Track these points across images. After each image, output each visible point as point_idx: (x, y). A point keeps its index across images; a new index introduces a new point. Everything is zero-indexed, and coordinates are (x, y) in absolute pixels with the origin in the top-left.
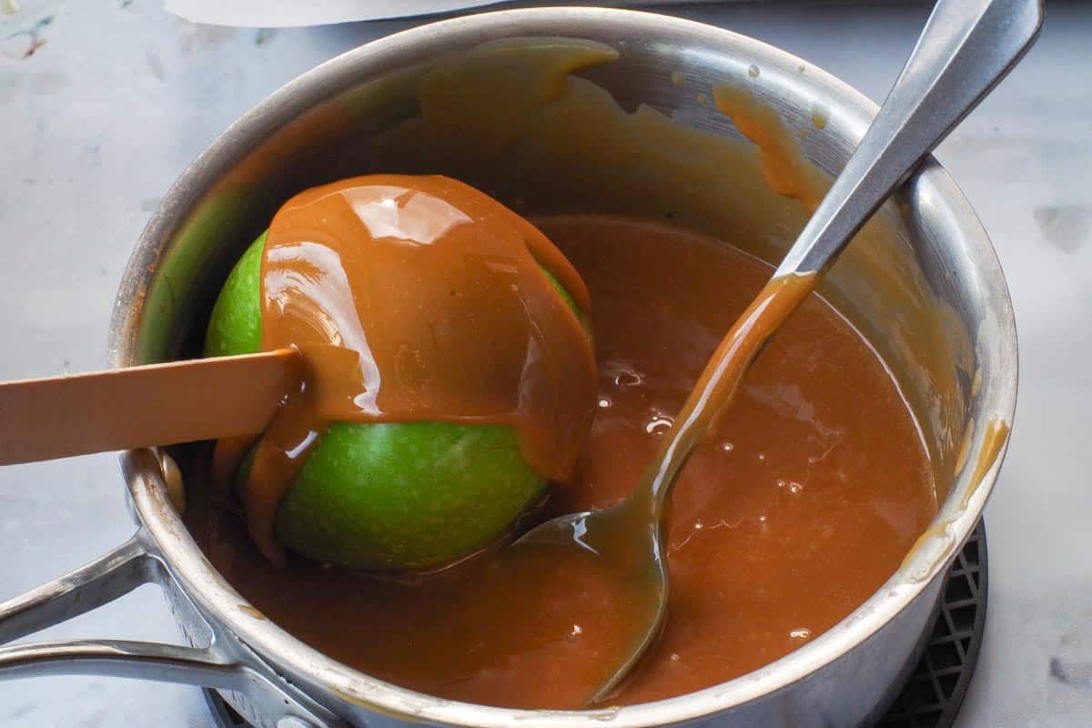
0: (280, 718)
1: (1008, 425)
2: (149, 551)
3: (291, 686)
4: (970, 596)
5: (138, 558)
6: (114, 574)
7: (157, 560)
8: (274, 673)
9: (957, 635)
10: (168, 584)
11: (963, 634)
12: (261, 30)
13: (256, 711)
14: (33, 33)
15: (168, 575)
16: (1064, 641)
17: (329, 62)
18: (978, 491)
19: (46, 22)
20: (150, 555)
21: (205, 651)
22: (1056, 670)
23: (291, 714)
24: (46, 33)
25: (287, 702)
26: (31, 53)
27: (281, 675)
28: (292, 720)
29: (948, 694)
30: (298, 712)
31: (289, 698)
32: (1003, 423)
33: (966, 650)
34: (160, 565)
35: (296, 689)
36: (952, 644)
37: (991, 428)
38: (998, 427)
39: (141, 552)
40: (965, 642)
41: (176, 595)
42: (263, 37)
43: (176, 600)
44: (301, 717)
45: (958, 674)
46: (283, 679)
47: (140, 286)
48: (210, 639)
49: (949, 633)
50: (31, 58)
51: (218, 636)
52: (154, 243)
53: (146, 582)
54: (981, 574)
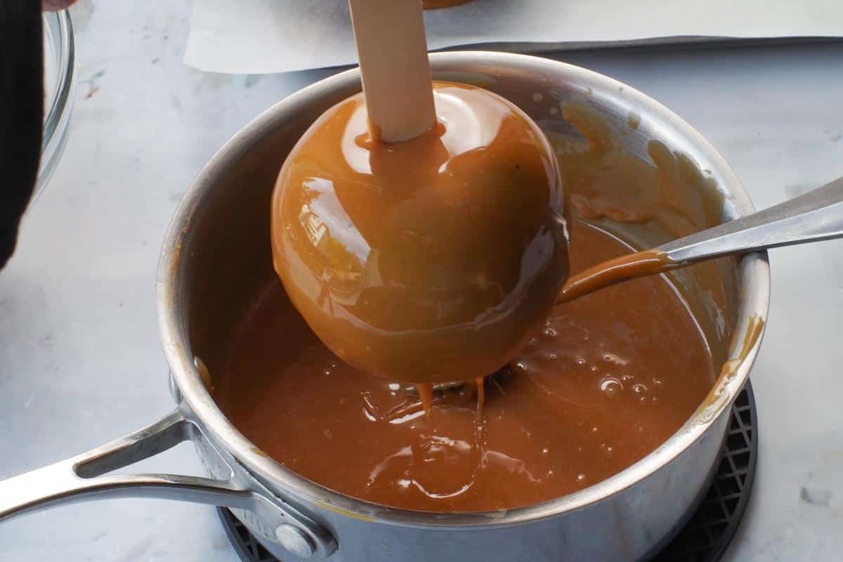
0: (278, 526)
1: (764, 320)
2: (187, 418)
3: (285, 504)
4: (746, 446)
5: (180, 423)
6: (164, 433)
7: (193, 424)
8: (273, 496)
9: (737, 473)
10: (200, 440)
11: (742, 472)
12: (249, 75)
13: (261, 524)
14: (91, 82)
15: (201, 433)
16: (810, 475)
17: (301, 91)
18: (745, 363)
19: (100, 74)
20: (188, 421)
21: (227, 482)
22: (805, 495)
23: (286, 523)
24: (100, 82)
25: (282, 515)
26: (90, 96)
27: (279, 497)
28: (287, 527)
29: (731, 512)
30: (290, 522)
31: (284, 512)
32: (761, 319)
33: (743, 483)
34: (195, 428)
35: (289, 507)
36: (733, 479)
37: (752, 323)
38: (757, 322)
39: (182, 419)
40: (743, 477)
41: (205, 447)
42: (251, 81)
43: (206, 450)
44: (292, 525)
45: (738, 498)
46: (280, 500)
47: (177, 242)
48: (229, 475)
49: (731, 471)
50: (90, 99)
51: (235, 472)
52: (186, 213)
53: (185, 440)
54: (753, 431)
